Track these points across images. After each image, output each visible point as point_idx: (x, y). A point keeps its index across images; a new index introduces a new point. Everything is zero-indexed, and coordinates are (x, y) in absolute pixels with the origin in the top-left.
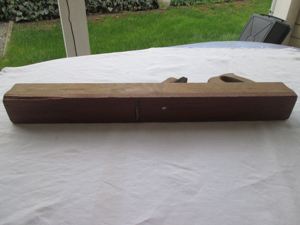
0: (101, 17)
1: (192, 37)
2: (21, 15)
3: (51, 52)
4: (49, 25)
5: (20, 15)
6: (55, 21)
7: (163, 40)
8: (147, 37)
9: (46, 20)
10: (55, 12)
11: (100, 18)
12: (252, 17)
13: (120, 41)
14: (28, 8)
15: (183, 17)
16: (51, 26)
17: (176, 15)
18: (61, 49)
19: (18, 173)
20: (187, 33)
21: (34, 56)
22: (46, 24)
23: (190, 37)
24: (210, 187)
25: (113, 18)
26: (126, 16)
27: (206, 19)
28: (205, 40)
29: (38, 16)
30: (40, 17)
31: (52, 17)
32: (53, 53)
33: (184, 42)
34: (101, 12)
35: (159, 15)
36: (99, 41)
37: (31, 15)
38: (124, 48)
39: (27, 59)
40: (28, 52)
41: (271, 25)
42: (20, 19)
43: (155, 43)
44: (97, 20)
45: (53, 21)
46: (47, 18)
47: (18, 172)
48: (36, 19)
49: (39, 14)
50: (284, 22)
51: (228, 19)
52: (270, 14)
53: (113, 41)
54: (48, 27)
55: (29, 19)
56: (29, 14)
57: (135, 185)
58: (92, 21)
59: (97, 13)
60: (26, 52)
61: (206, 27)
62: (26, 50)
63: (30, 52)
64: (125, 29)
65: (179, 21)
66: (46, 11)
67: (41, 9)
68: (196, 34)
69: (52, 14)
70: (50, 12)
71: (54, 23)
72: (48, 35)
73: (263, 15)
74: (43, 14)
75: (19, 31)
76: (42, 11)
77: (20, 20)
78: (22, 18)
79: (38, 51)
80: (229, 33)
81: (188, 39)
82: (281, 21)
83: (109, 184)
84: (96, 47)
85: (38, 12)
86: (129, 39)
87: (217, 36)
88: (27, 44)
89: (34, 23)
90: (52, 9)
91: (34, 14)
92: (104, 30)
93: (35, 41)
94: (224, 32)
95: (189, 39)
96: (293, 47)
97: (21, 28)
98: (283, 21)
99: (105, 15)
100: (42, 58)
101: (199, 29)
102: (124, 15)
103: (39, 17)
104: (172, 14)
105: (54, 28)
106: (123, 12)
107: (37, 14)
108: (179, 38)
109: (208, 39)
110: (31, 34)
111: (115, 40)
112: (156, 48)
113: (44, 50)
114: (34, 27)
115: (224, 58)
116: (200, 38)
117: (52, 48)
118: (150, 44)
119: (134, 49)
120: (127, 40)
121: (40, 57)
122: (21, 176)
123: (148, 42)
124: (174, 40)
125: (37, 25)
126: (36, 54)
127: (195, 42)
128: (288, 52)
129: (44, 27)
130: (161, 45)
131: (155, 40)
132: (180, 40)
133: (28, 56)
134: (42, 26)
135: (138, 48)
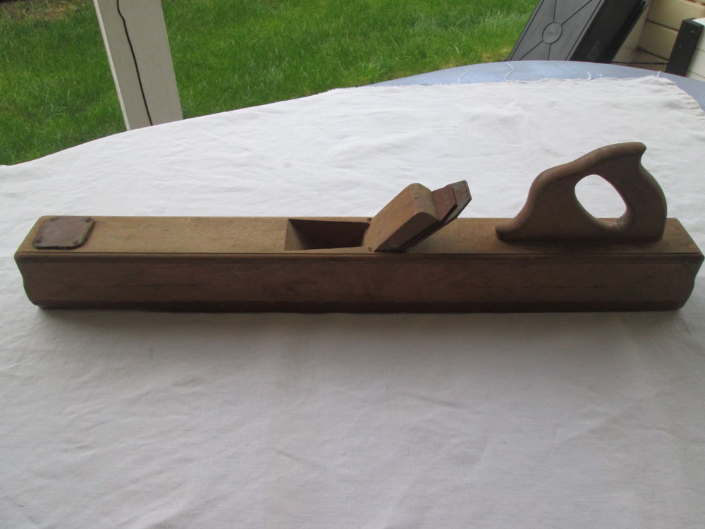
1: (413, 25)
3: (72, 81)
4: (58, 7)
7: (343, 36)
8: (304, 29)
13: (242, 43)
16: (62, 9)
18: (98, 73)
19: (80, 448)
20: (399, 14)
21: (30, 93)
22: (48, 4)
23: (408, 26)
24: (505, 443)
28: (444, 32)
32: (79, 82)
33: (395, 40)
36: (189, 46)
38: (252, 62)
39: (14, 101)
40: (15, 85)
43: (324, 45)
47: (80, 445)
53: (222, 44)
54: (55, 13)
57: (345, 454)
60: (10, 82)
62: (8, 79)
63: (20, 83)
64: (248, 11)
68: (423, 17)
72: (59, 34)
79: (38, 79)
80: (499, 13)
81: (403, 31)
83: (289, 456)
84: (182, 62)
86: (261, 37)
87: (472, 21)
88: (8, 61)
92: (199, 15)
93: (29, 52)
94: (488, 9)
95: (406, 30)
96: (659, 72)
100: (53, 97)
101: (428, 3)
105: (72, 15)
108: (381, 29)
109: (451, 29)
110: (16, 34)
111: (228, 40)
112: (344, 89)
113: (53, 77)
114: (20, 16)
115: (506, 112)
116: (432, 26)
117: (73, 71)
118: (314, 47)
119: (278, 64)
120: (256, 40)
121: (47, 96)
122: (88, 453)
123: (309, 44)
124: (371, 35)
125: (28, 9)
126: (37, 88)
127: (420, 39)
128: (649, 86)
129: (46, 14)
130: (340, 49)
131: (326, 38)
132: (385, 33)
133: (15, 95)
134: (39, 10)
135: (287, 59)
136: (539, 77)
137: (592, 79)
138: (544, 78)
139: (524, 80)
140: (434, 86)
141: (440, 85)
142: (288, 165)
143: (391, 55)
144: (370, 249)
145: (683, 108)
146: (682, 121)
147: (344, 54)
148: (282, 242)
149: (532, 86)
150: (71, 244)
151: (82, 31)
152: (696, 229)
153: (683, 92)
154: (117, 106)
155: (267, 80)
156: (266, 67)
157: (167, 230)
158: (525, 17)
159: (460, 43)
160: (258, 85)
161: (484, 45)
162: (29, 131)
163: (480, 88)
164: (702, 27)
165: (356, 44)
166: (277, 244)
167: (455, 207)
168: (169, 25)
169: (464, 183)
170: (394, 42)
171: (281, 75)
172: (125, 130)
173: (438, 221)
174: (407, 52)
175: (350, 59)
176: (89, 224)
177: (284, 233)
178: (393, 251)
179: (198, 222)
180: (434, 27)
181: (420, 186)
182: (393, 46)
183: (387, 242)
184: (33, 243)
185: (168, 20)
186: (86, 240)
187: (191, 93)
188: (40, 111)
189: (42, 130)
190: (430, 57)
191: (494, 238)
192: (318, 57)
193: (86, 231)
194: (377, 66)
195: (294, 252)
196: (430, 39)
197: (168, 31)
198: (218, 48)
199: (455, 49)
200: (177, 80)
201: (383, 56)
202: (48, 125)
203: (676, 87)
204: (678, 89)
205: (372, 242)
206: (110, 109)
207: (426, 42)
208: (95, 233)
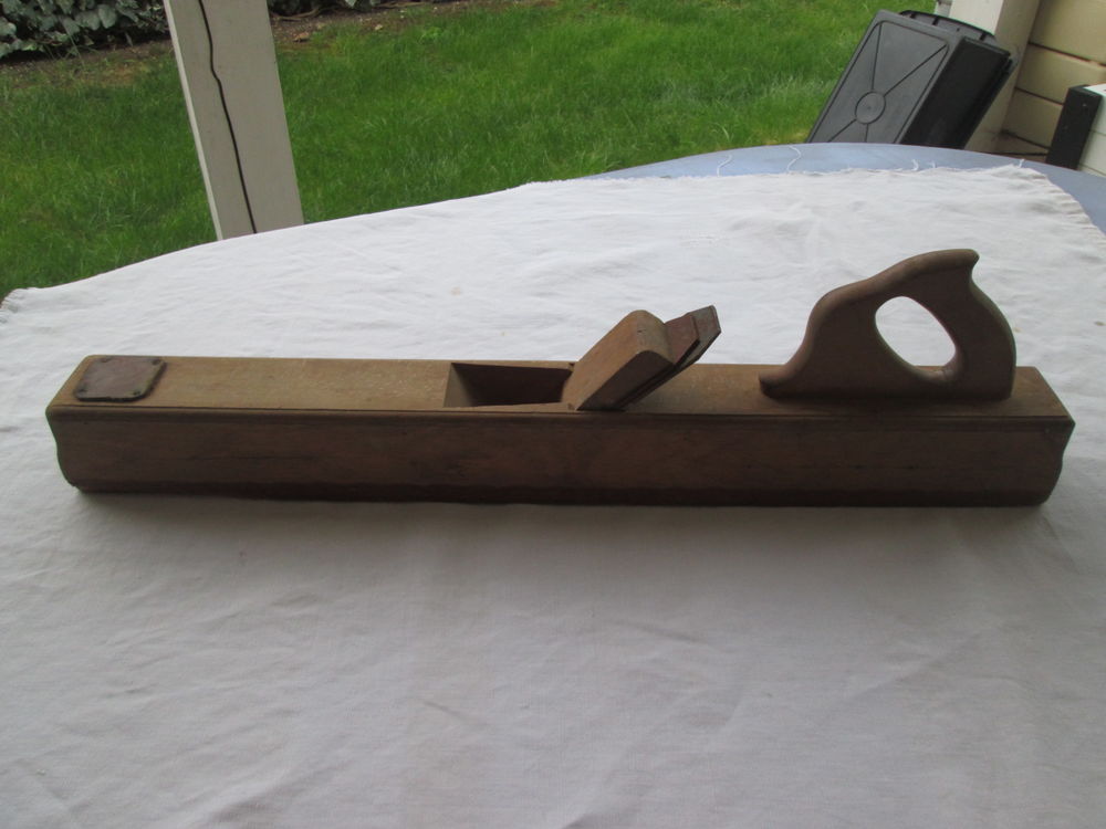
0: (316, 30)
1: (659, 96)
2: (12, 34)
3: (140, 176)
4: (122, 68)
5: (8, 35)
6: (144, 50)
7: (553, 112)
8: (493, 102)
9: (108, 47)
10: (141, 18)
11: (315, 33)
12: (874, 23)
13: (398, 122)
14: (35, 4)
15: (624, 18)
16: (129, 71)
17: (596, 13)
18: (179, 165)
19: (132, 692)
20: (638, 81)
21: (76, 195)
22: (108, 64)
23: (651, 99)
24: (770, 695)
25: (361, 31)
26: (412, 21)
27: (708, 24)
28: (707, 107)
29: (75, 35)
30: (86, 37)
31: (130, 35)
32: (150, 179)
33: (631, 119)
34: (313, 12)
35: (534, 17)
36: (317, 127)
37: (49, 35)
38: (413, 149)
39: (51, 207)
40: (53, 182)
41: (944, 51)
42: (10, 51)
43: (523, 126)
44: (302, 41)
45: (136, 50)
46: (113, 42)
47: (132, 688)
48: (70, 46)
49: (81, 28)
50: (988, 41)
51: (789, 22)
52: (937, 11)
53: (368, 124)
54: (117, 76)
55: (44, 47)
56: (41, 29)
57: (527, 707)
58: (286, 48)
59: (303, 12)
60: (45, 178)
61: (710, 55)
62: (43, 173)
63: (61, 179)
64: (409, 75)
65: (608, 37)
66: (108, 15)
67: (87, 9)
68: (674, 86)
69: (129, 25)
70: (121, 18)
71: (139, 58)
72: (123, 107)
73: (914, 15)
74: (95, 27)
75: (10, 98)
76: (91, 13)
77: (9, 54)
78: (17, 44)
79: (89, 174)
80: (791, 78)
81: (644, 106)
82: (977, 36)
83: (444, 709)
84: (306, 150)
85: (73, 19)
86: (427, 113)
87: (750, 91)
88: (44, 147)
89: (61, 63)
90: (129, 8)
91: (59, 28)
92: (333, 80)
93: (76, 134)
94: (775, 72)
95: (648, 105)
96: (1022, 160)
97: (17, 86)
98: (985, 34)
99: (331, 22)
100: (110, 200)
101: (681, 63)
102: (401, 21)
103: (79, 38)
104: (581, 7)
105: (143, 79)
106: (397, 5)
107: (71, 27)
108: (610, 102)
109: (717, 102)
110: (58, 108)
111: (377, 118)
112: (544, 184)
113: (111, 171)
114: (64, 80)
115: (788, 216)
116: (689, 99)
117: (141, 162)
118: (507, 130)
119: (451, 153)
120: (419, 118)
121: (101, 199)
122: (144, 700)
123: (500, 124)
124: (595, 112)
125: (76, 71)
126: (86, 187)
127: (670, 117)
128: (1005, 180)
129: (104, 79)
130: (547, 131)
131: (526, 115)
132: (617, 108)
133: (54, 197)
134: (93, 72)
135: (466, 147)
136: (838, 167)
137: (920, 169)
138: (845, 167)
139: (816, 171)
140: (680, 179)
141: (690, 178)
142: (456, 292)
143: (625, 141)
144: (570, 406)
145: (1055, 212)
146: (1055, 230)
147: (553, 139)
148: (441, 395)
149: (829, 180)
150: (130, 395)
151: (157, 103)
152: (1071, 388)
153: (1058, 188)
154: (206, 214)
155: (435, 178)
156: (433, 158)
157: (271, 377)
158: (830, 85)
159: (731, 124)
160: (421, 185)
161: (767, 126)
162: (72, 251)
163: (748, 183)
164: (1099, 98)
165: (572, 124)
166: (433, 398)
167: (697, 343)
168: (288, 94)
169: (711, 310)
170: (630, 122)
171: (457, 171)
172: (214, 239)
173: (671, 364)
174: (650, 137)
175: (562, 147)
176: (157, 367)
177: (444, 381)
178: (605, 409)
179: (317, 366)
180: (691, 101)
181: (646, 315)
182: (628, 127)
183: (595, 396)
184: (74, 393)
185: (287, 88)
186: (151, 389)
187: (319, 196)
188: (90, 222)
189: (92, 248)
190: (685, 144)
191: (758, 393)
192: (513, 143)
193: (152, 376)
194: (603, 158)
195: (459, 409)
196: (685, 117)
197: (286, 102)
198: (362, 130)
199: (723, 133)
200: (298, 176)
201: (613, 142)
202: (101, 241)
203: (1047, 182)
204: (1051, 184)
205: (574, 396)
206: (195, 218)
207: (679, 122)
208: (165, 381)
